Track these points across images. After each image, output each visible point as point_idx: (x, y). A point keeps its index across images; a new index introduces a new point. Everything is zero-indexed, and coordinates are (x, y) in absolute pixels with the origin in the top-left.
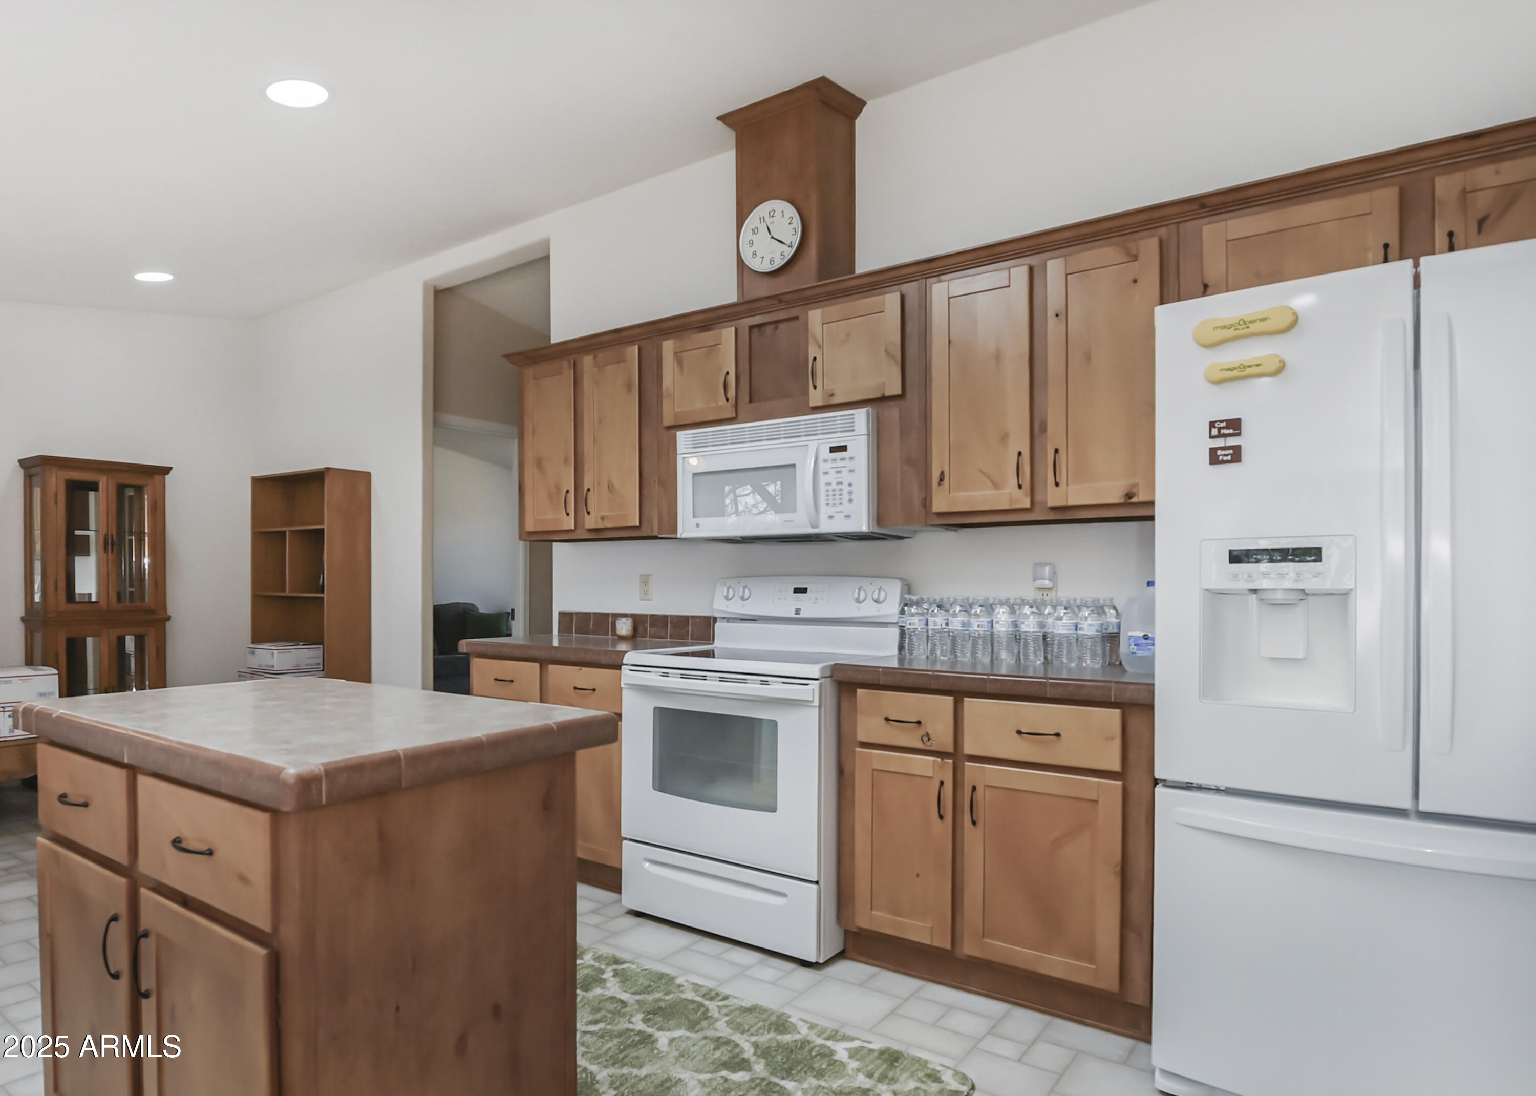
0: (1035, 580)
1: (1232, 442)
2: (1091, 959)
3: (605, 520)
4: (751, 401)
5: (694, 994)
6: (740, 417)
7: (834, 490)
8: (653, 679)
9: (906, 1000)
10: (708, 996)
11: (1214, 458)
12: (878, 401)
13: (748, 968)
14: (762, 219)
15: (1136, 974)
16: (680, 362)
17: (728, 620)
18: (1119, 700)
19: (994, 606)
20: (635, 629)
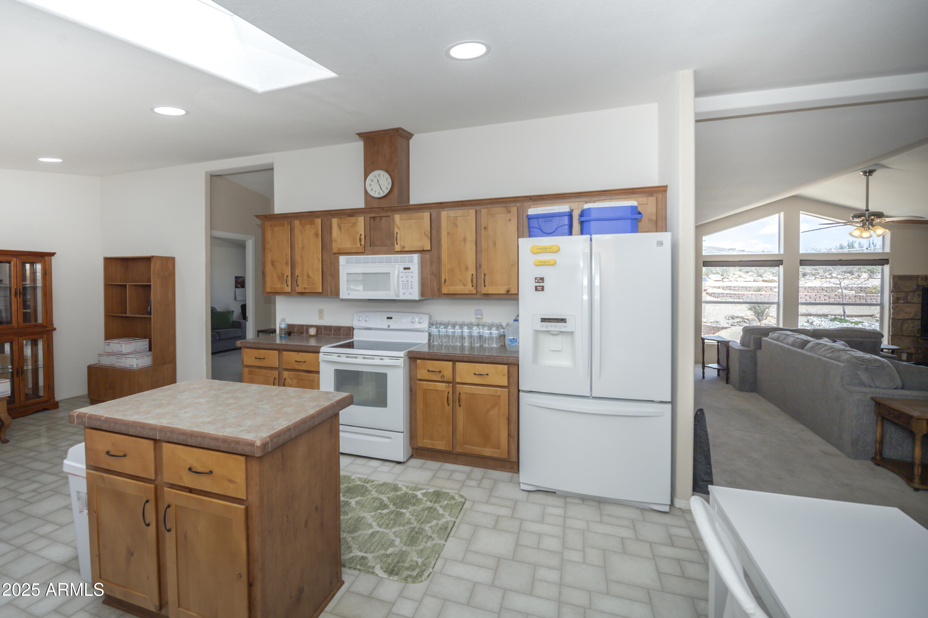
0: (476, 315)
1: (541, 284)
2: (499, 448)
3: (306, 289)
4: (370, 246)
5: (360, 482)
6: (366, 252)
7: (405, 284)
8: (334, 358)
9: (437, 471)
10: (365, 482)
11: (536, 289)
12: (422, 252)
13: (378, 468)
14: (375, 176)
15: (514, 452)
16: (340, 228)
17: (360, 329)
18: (507, 363)
19: (463, 326)
20: (317, 332)
